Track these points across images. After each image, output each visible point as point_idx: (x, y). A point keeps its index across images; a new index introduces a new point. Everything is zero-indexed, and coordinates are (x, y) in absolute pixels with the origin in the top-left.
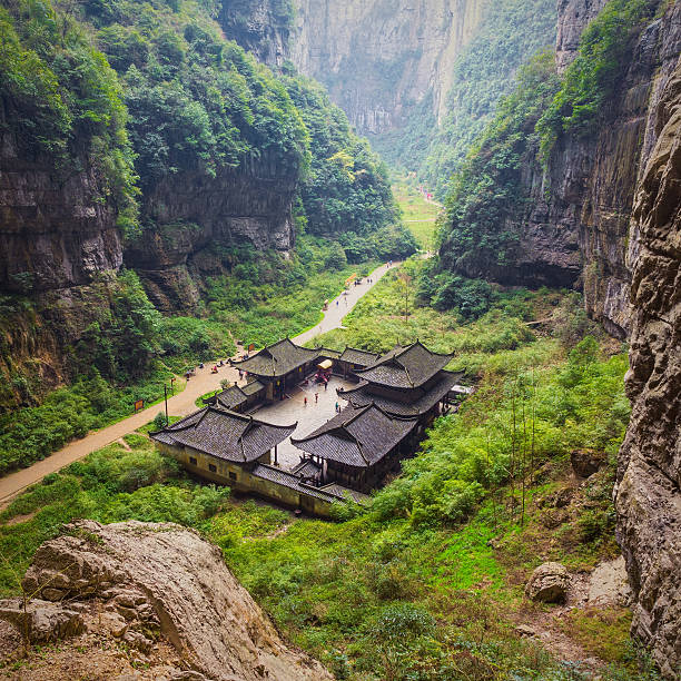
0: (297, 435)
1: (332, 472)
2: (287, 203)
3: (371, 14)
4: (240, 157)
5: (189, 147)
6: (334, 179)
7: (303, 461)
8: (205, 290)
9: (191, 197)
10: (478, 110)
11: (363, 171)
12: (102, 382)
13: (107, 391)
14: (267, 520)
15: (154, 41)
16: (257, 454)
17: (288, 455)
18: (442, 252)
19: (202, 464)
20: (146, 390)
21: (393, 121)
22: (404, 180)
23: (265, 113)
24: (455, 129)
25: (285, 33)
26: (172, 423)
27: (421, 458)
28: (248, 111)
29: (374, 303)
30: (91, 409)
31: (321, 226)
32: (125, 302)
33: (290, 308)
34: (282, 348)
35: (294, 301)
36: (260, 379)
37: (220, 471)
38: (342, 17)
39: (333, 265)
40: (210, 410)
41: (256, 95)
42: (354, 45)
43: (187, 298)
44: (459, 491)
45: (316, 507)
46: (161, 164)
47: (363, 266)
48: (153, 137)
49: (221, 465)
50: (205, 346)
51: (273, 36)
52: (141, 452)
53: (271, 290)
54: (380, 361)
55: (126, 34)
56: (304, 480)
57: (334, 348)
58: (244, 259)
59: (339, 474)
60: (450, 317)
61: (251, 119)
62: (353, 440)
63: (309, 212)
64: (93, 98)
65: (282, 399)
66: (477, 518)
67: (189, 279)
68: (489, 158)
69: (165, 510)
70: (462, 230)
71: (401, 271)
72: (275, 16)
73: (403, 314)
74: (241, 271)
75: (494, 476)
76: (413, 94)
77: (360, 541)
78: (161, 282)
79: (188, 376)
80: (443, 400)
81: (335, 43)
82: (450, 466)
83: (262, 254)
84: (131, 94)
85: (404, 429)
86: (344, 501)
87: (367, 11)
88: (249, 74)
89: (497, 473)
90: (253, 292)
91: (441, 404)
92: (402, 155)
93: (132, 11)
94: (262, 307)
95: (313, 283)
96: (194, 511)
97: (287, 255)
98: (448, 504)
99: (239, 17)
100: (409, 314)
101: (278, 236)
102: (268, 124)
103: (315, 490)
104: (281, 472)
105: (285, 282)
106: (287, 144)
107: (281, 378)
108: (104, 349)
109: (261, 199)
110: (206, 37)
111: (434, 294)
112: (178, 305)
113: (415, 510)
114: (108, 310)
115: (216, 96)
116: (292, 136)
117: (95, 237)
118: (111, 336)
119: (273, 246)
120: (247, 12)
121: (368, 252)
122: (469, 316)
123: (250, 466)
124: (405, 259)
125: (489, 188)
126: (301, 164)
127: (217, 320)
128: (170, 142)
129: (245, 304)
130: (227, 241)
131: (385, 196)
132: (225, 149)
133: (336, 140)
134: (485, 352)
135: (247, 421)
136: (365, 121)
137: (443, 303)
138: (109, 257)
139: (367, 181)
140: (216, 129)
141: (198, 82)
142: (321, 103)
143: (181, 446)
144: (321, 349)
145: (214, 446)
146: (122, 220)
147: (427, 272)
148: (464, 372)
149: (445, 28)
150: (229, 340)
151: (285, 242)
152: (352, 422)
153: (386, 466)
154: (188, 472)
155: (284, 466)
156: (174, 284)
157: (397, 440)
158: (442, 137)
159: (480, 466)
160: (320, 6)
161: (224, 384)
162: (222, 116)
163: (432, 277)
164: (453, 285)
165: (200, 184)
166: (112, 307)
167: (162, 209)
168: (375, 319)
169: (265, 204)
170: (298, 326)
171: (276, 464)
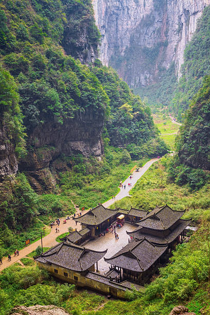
0: (107, 256)
1: (126, 275)
2: (99, 132)
3: (140, 25)
4: (75, 113)
5: (49, 110)
6: (123, 118)
7: (111, 269)
8: (59, 179)
9: (51, 133)
10: (198, 74)
11: (138, 112)
12: (9, 231)
13: (11, 236)
14: (94, 301)
15: (32, 60)
16: (88, 267)
17: (103, 266)
18: (179, 154)
19: (61, 273)
20: (31, 235)
21: (154, 79)
22: (160, 111)
23: (87, 90)
24: (187, 84)
25: (95, 46)
26: (45, 251)
27: (169, 267)
28: (78, 90)
29: (145, 182)
30: (4, 245)
31: (116, 141)
32: (20, 190)
33: (102, 187)
34: (99, 209)
35: (104, 183)
36: (88, 226)
37: (70, 276)
38: (125, 27)
39: (124, 161)
40: (64, 244)
41: (82, 81)
42: (132, 41)
43: (50, 184)
44: (186, 284)
45: (118, 294)
46: (36, 119)
47: (140, 161)
48: (32, 107)
49: (70, 273)
50: (60, 209)
51: (89, 48)
52: (30, 267)
53: (92, 177)
54: (148, 216)
55: (17, 57)
56: (111, 279)
57: (126, 208)
58: (78, 162)
59: (129, 276)
60: (185, 189)
61: (79, 94)
62: (135, 258)
63: (111, 135)
64: (4, 94)
65: (99, 236)
66: (194, 298)
67: (51, 174)
68: (200, 107)
69: (43, 298)
70: (189, 144)
71: (159, 164)
72: (90, 38)
73: (161, 187)
74: (77, 168)
75: (202, 276)
76: (164, 64)
77: (139, 311)
78: (36, 177)
79: (51, 225)
80: (181, 234)
81: (122, 40)
82: (182, 271)
83: (87, 159)
84: (21, 87)
85: (161, 251)
86: (131, 290)
87: (138, 23)
88: (78, 72)
89: (204, 275)
90: (83, 179)
91: (181, 237)
92: (160, 97)
93: (20, 45)
94: (88, 187)
95: (114, 172)
96: (57, 297)
97: (100, 158)
98: (180, 291)
99: (72, 40)
100: (164, 188)
101: (95, 149)
102: (88, 96)
103: (117, 285)
104: (100, 276)
105: (99, 173)
106: (98, 104)
107: (98, 226)
108: (10, 214)
109: (86, 132)
110: (56, 56)
111: (176, 176)
112: (45, 188)
113: (166, 294)
114: (12, 194)
115: (62, 84)
116: (100, 100)
117: (5, 158)
118: (13, 207)
119: (93, 155)
120: (76, 38)
121: (142, 153)
122: (195, 188)
123: (85, 273)
124: (161, 157)
125: (201, 123)
126: (106, 113)
127: (65, 195)
128: (40, 109)
129: (79, 186)
130: (69, 153)
131: (150, 124)
132: (67, 110)
133: (123, 97)
134: (202, 208)
135: (82, 250)
136: (139, 80)
137: (181, 182)
138: (12, 167)
139: (140, 117)
140: (62, 101)
141: (53, 78)
142: (115, 80)
143: (50, 264)
144: (118, 209)
145: (67, 263)
146: (17, 148)
147: (172, 165)
148: (191, 219)
149: (180, 31)
150: (72, 205)
151: (99, 152)
152: (134, 248)
153: (153, 271)
154: (53, 277)
155: (102, 272)
156: (43, 177)
157: (158, 257)
158: (180, 89)
159: (195, 271)
160: (113, 22)
161: (70, 229)
162: (65, 93)
163: (175, 168)
164: (186, 172)
165: (55, 127)
166: (13, 193)
167: (37, 141)
168: (146, 191)
169: (87, 134)
170: (107, 196)
171: (97, 271)
